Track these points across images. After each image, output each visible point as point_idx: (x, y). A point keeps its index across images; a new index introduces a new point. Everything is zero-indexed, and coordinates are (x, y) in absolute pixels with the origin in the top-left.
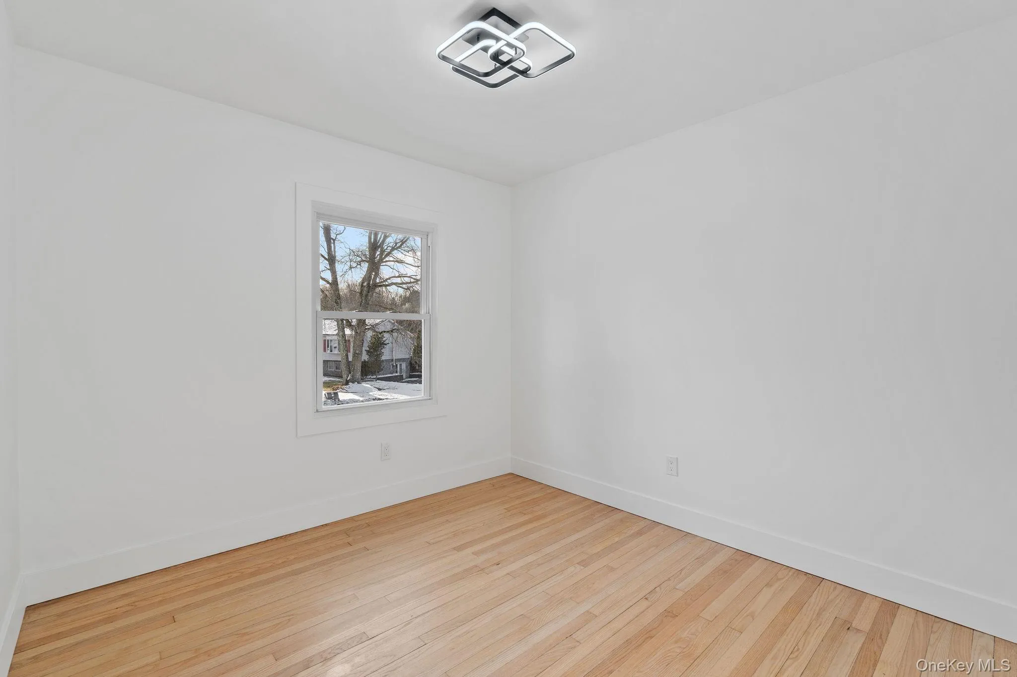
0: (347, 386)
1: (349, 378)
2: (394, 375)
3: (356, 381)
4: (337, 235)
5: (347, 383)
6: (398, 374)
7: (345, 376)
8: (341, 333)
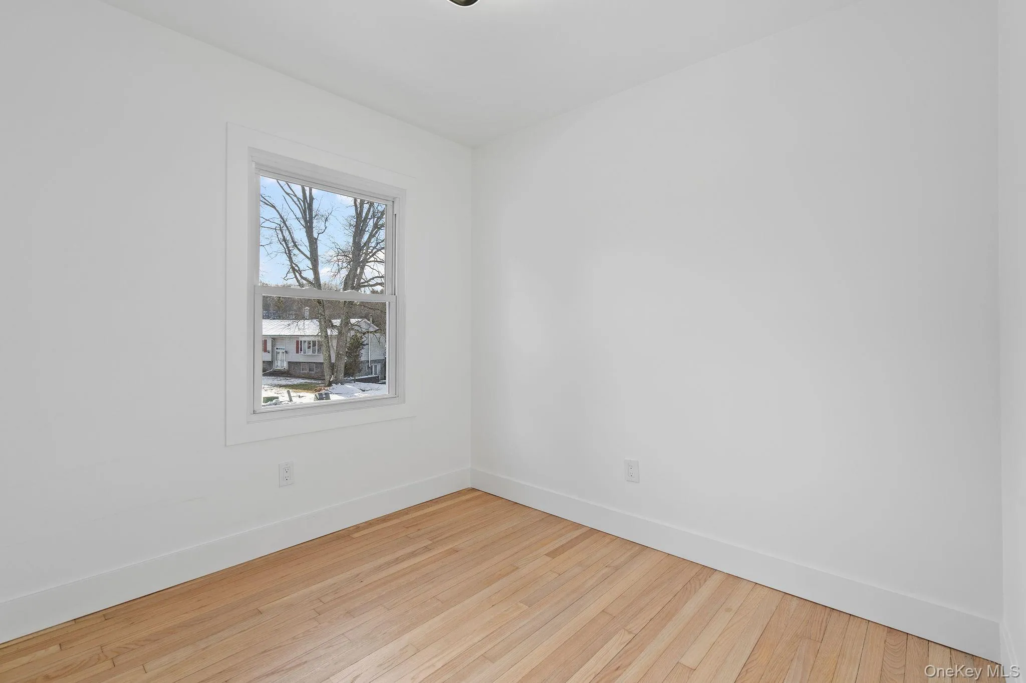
0: (331, 387)
1: (332, 379)
2: (369, 376)
3: (339, 382)
4: (319, 234)
5: (330, 384)
6: (373, 375)
7: (327, 378)
8: (324, 334)
